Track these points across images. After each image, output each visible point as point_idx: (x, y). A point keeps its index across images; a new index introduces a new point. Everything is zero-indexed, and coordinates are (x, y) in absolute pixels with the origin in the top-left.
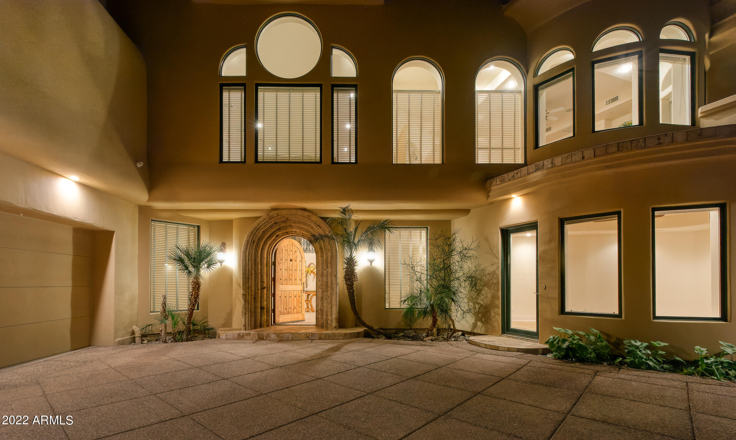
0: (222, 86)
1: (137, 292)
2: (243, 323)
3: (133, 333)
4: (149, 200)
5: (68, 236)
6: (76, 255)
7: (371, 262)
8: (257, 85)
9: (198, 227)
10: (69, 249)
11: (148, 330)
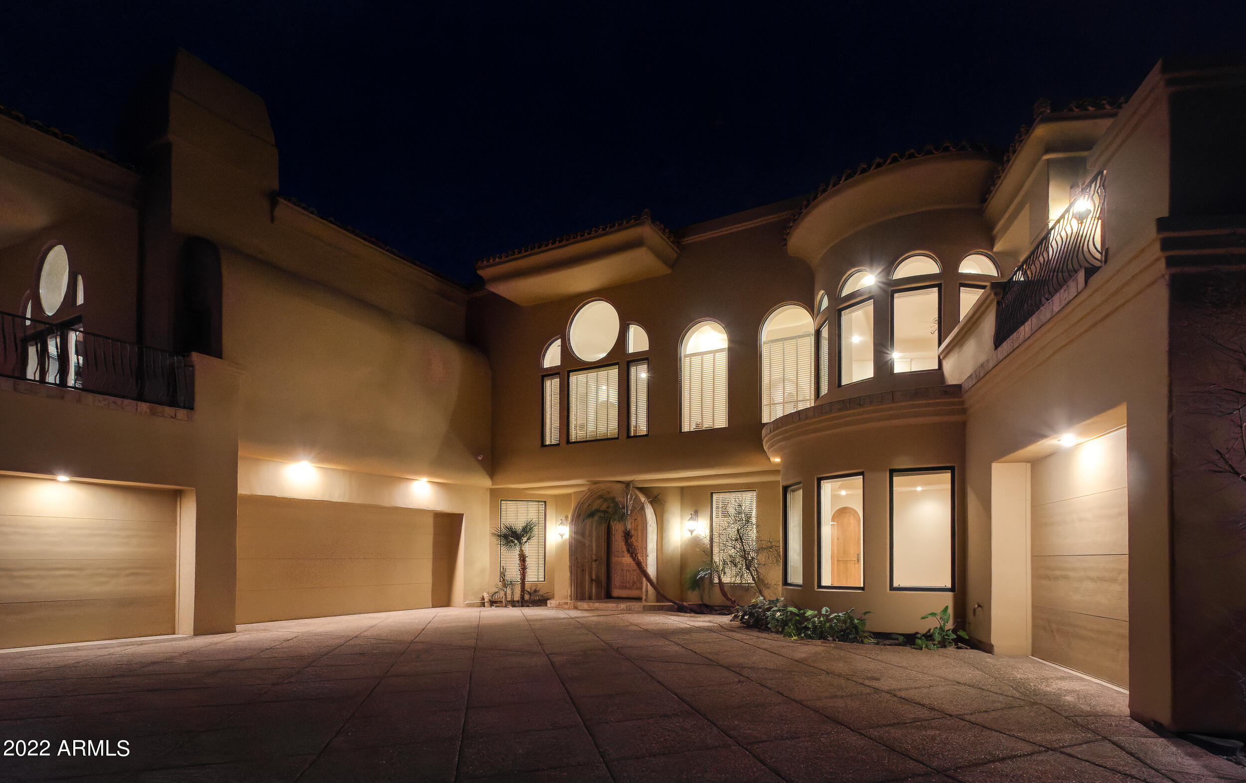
0: (543, 377)
1: (488, 564)
2: (569, 594)
3: (483, 599)
4: (493, 484)
5: (430, 521)
6: (436, 535)
7: (692, 532)
8: (569, 372)
9: (545, 502)
10: (430, 530)
11: (496, 597)
